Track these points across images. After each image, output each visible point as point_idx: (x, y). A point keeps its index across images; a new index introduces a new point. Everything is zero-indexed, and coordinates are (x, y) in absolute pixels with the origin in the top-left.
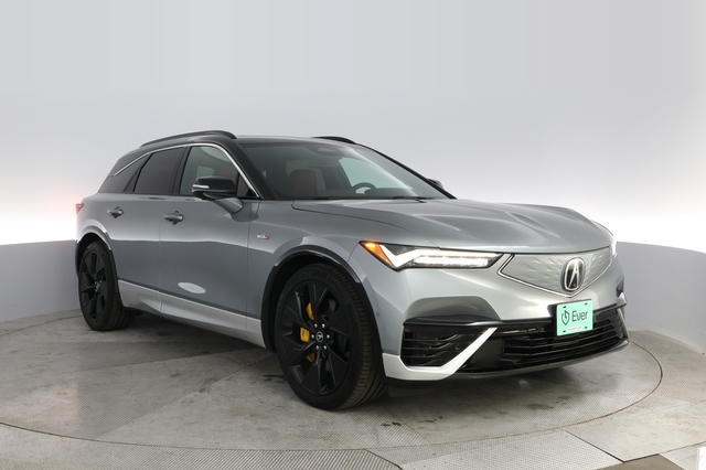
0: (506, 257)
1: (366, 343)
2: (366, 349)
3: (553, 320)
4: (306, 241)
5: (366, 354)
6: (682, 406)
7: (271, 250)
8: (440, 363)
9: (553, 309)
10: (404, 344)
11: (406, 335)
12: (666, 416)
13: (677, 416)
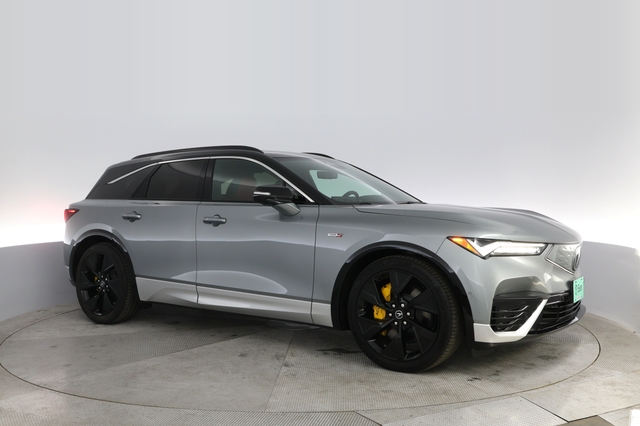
0: (550, 246)
1: (454, 317)
2: (454, 321)
3: (570, 292)
4: (388, 237)
5: (454, 325)
6: (617, 376)
7: (343, 248)
8: (515, 328)
9: (570, 284)
10: (493, 315)
11: (494, 308)
12: (604, 384)
13: (613, 384)
